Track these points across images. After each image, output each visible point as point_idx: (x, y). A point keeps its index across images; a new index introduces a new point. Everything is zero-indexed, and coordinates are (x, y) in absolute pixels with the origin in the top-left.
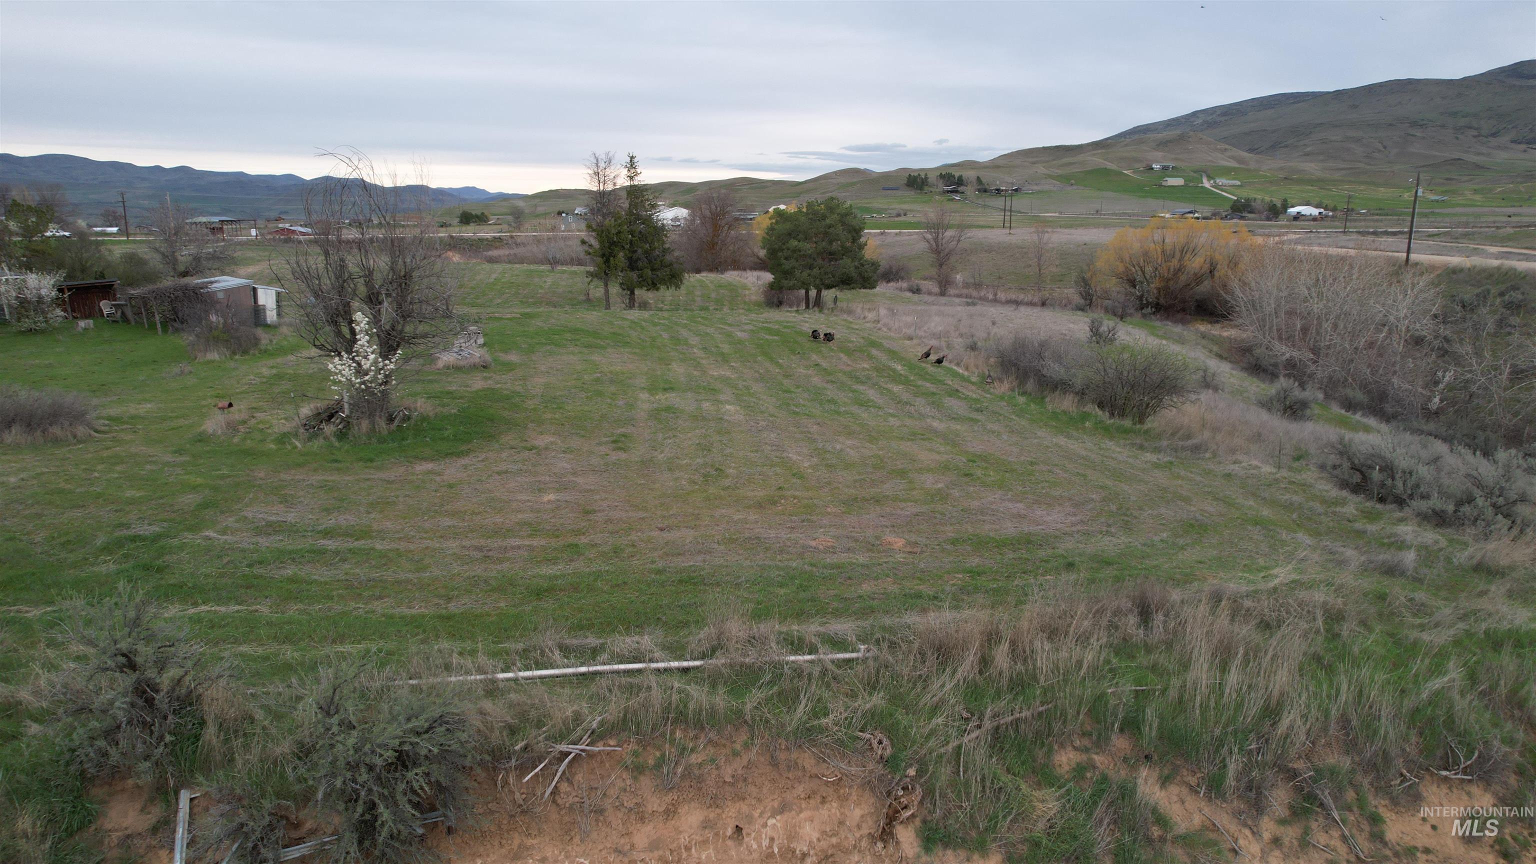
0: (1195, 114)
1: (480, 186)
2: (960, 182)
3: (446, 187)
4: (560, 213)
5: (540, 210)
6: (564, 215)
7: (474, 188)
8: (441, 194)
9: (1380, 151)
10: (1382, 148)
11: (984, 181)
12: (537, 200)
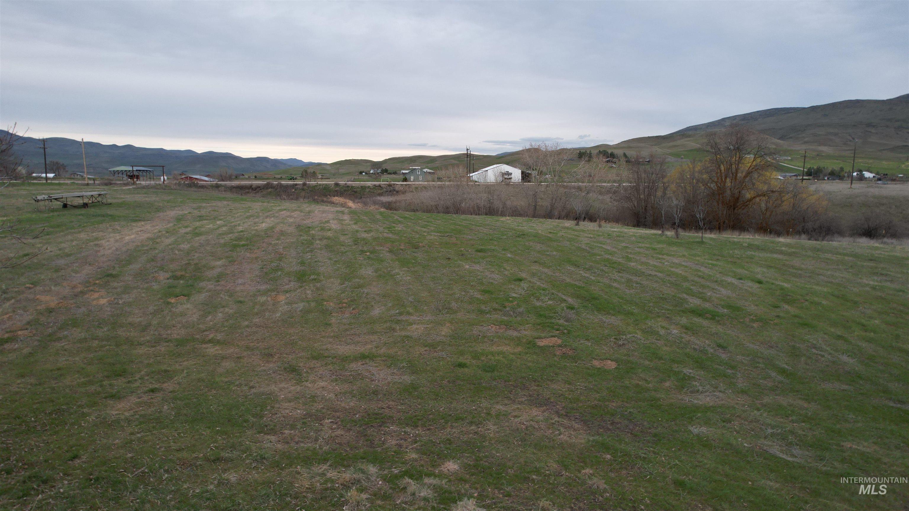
0: (724, 120)
1: (298, 158)
2: (612, 155)
3: (279, 158)
4: (361, 173)
5: (342, 171)
6: (364, 174)
7: (295, 159)
8: (276, 163)
9: (850, 141)
10: (851, 139)
11: (629, 156)
12: (338, 166)
